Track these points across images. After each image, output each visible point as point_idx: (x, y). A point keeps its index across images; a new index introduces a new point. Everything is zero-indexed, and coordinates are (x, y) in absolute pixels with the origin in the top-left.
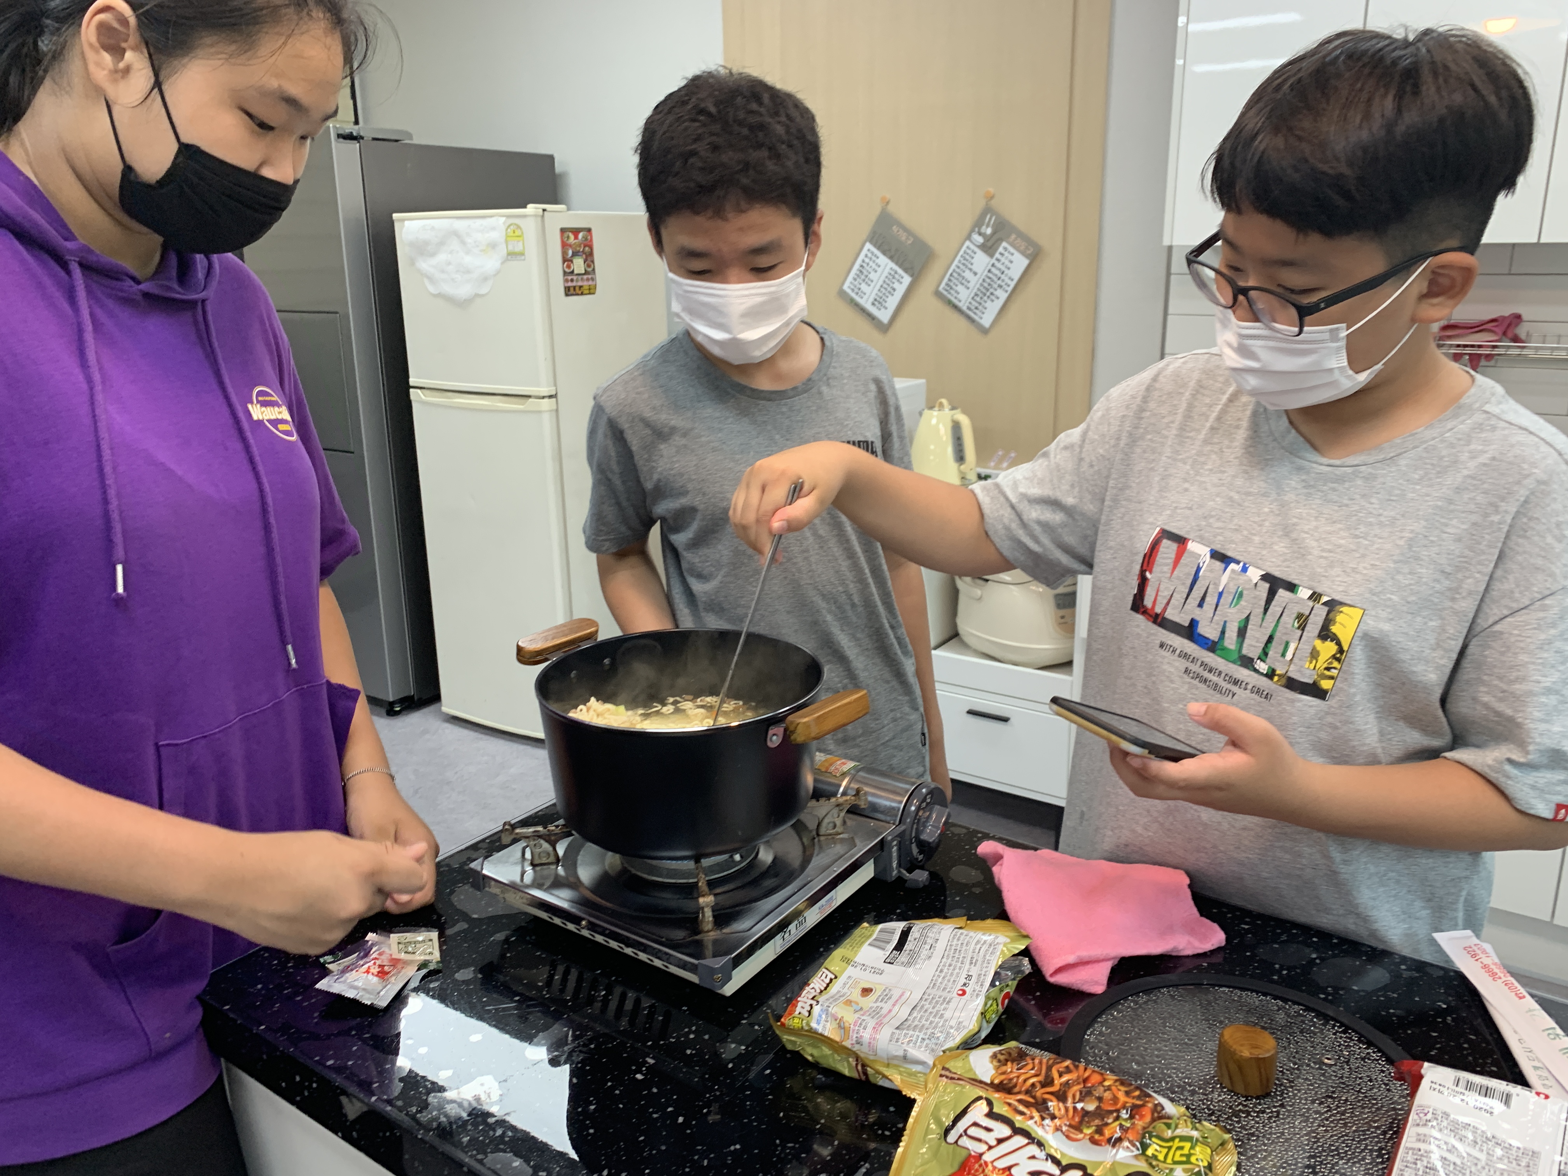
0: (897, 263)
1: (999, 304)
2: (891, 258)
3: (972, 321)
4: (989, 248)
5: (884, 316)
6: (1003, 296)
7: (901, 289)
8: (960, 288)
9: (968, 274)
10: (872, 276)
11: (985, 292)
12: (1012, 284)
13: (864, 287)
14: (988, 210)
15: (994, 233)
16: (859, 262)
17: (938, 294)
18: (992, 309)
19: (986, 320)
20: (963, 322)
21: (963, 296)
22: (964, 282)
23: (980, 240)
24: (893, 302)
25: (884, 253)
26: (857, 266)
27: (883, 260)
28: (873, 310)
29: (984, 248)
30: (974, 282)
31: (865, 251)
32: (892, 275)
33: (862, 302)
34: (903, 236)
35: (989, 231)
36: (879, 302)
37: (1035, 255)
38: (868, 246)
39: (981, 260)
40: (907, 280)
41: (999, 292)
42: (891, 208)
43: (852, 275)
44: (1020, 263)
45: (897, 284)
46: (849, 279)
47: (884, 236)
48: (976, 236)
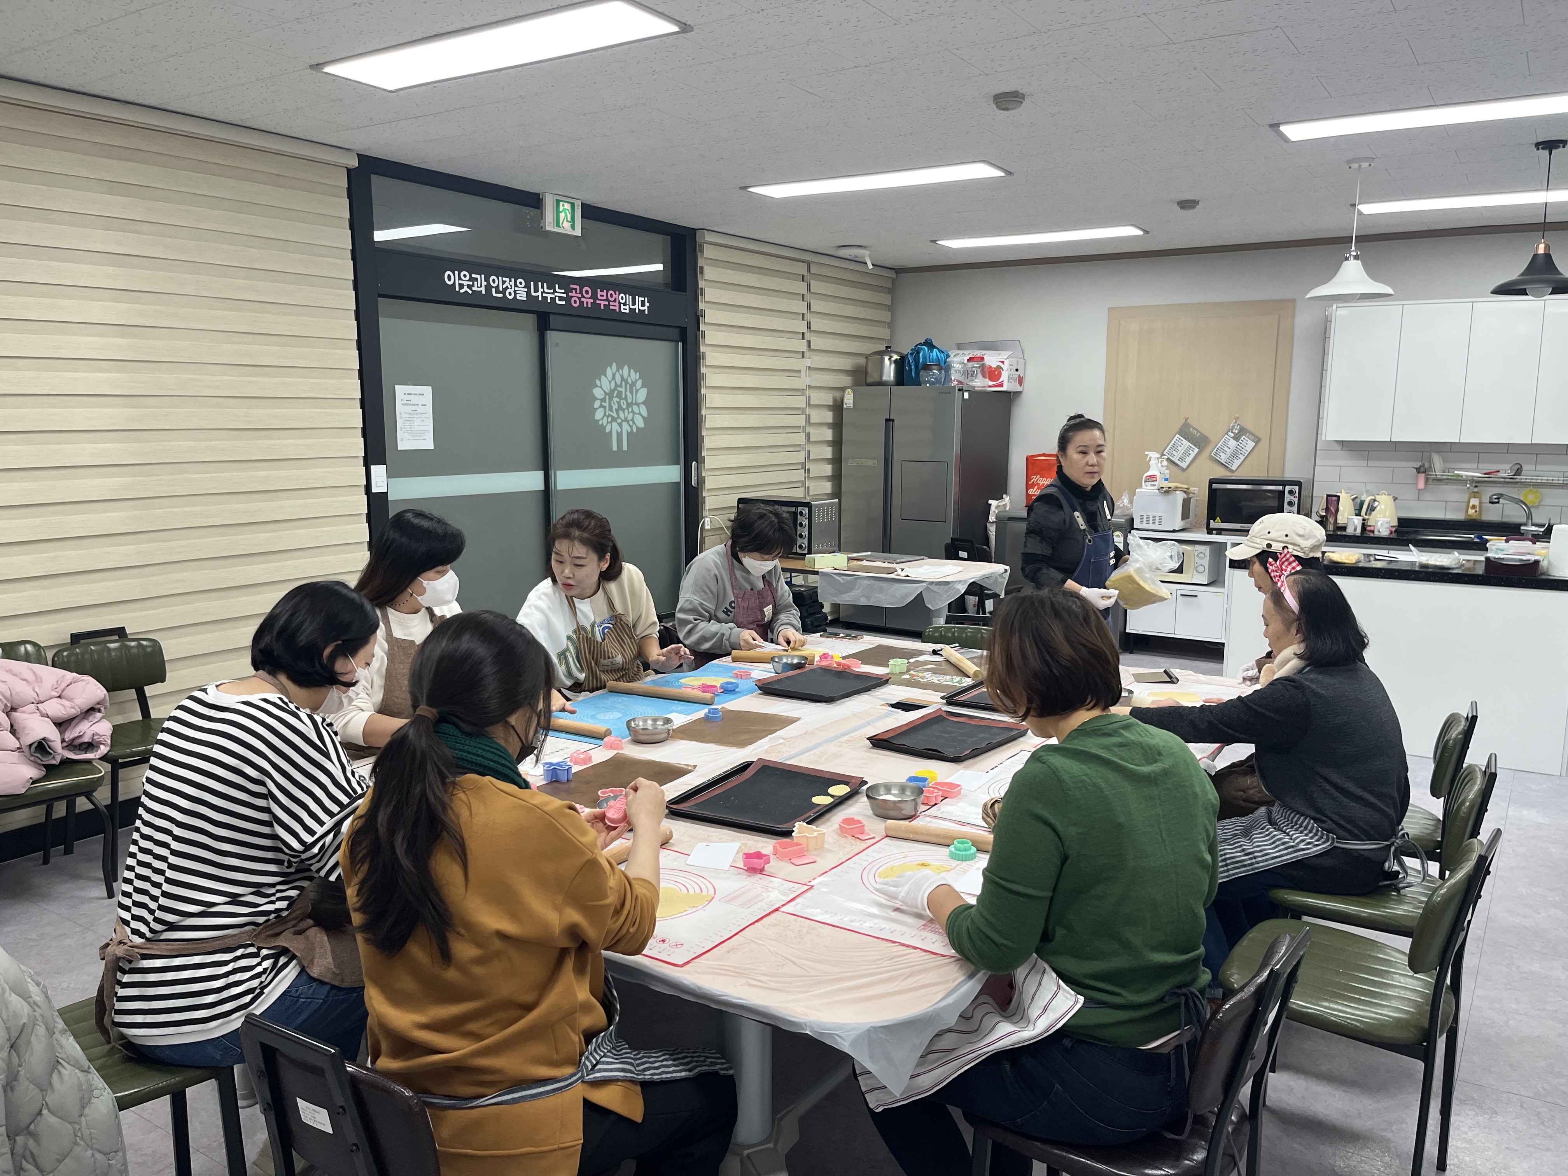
0: (1191, 444)
1: (1240, 461)
2: (1189, 441)
3: (1227, 467)
4: (1236, 438)
5: (1184, 465)
6: (1243, 458)
7: (1193, 455)
8: (1222, 454)
9: (1226, 448)
10: (1179, 448)
11: (1234, 455)
12: (1247, 453)
13: (1174, 453)
14: (1236, 423)
15: (1239, 432)
16: (1173, 442)
17: (1211, 456)
18: (1237, 463)
19: (1234, 468)
20: (1223, 468)
21: (1223, 458)
22: (1225, 452)
23: (1232, 435)
24: (1188, 460)
25: (1186, 439)
26: (1171, 444)
27: (1185, 442)
29: (1233, 438)
30: (1229, 452)
31: (1176, 438)
32: (1190, 448)
33: (1173, 459)
34: (1195, 432)
35: (1237, 431)
36: (1182, 459)
37: (1257, 441)
38: (1177, 435)
39: (1232, 443)
40: (1196, 450)
41: (1241, 456)
42: (1188, 421)
43: (1169, 447)
44: (1251, 444)
45: (1191, 452)
46: (1168, 449)
47: (1186, 432)
48: (1230, 433)
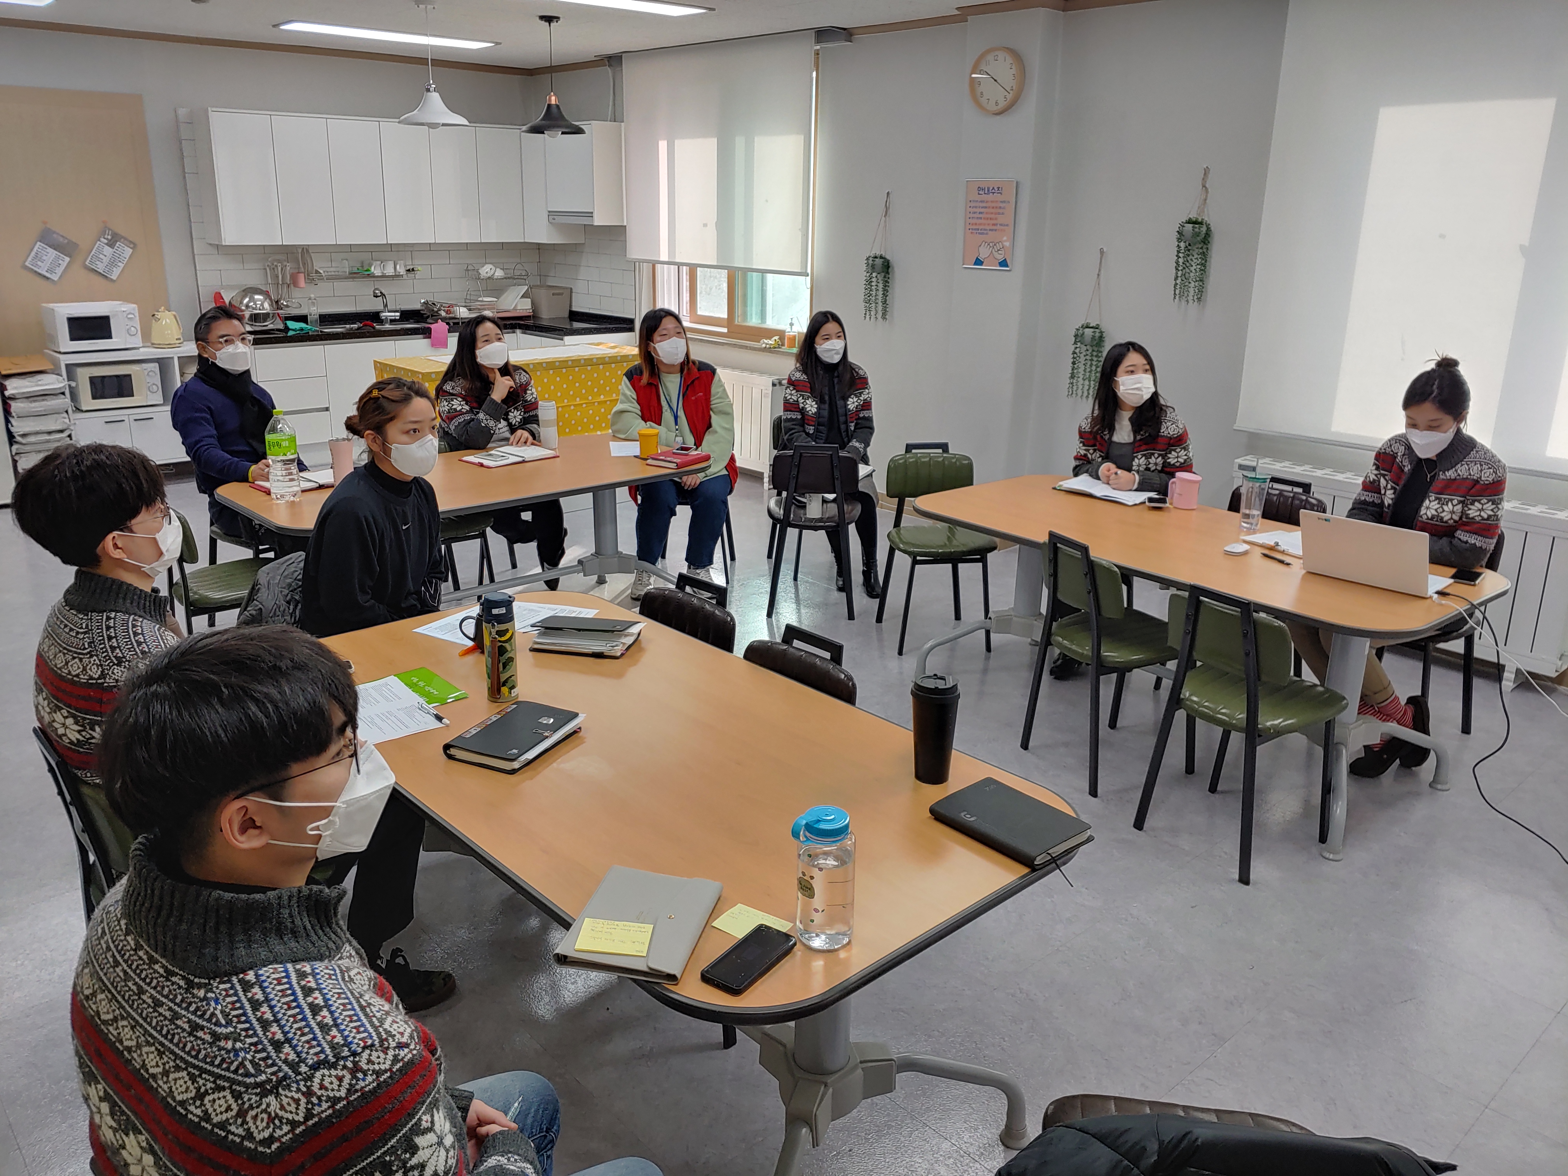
0: (59, 252)
1: (120, 269)
2: (55, 249)
3: (107, 277)
4: (111, 244)
5: (55, 277)
6: (121, 265)
7: (64, 265)
8: (97, 263)
9: (101, 256)
10: (44, 258)
11: (112, 263)
12: (126, 260)
13: (39, 263)
14: (106, 228)
15: (113, 237)
16: (35, 251)
17: (86, 266)
18: (116, 271)
19: (114, 277)
20: (102, 278)
21: (100, 267)
22: (101, 260)
23: (105, 241)
24: (59, 271)
25: (50, 247)
26: (33, 253)
27: (50, 250)
28: (48, 275)
29: (107, 244)
30: (106, 260)
31: (37, 246)
32: (57, 258)
33: (39, 271)
34: (59, 239)
35: (109, 237)
36: (51, 271)
37: (134, 247)
38: (39, 243)
39: (108, 250)
40: (67, 259)
41: (120, 264)
42: (48, 227)
43: (31, 257)
44: (128, 251)
45: (60, 262)
46: (30, 259)
47: (47, 238)
48: (102, 239)
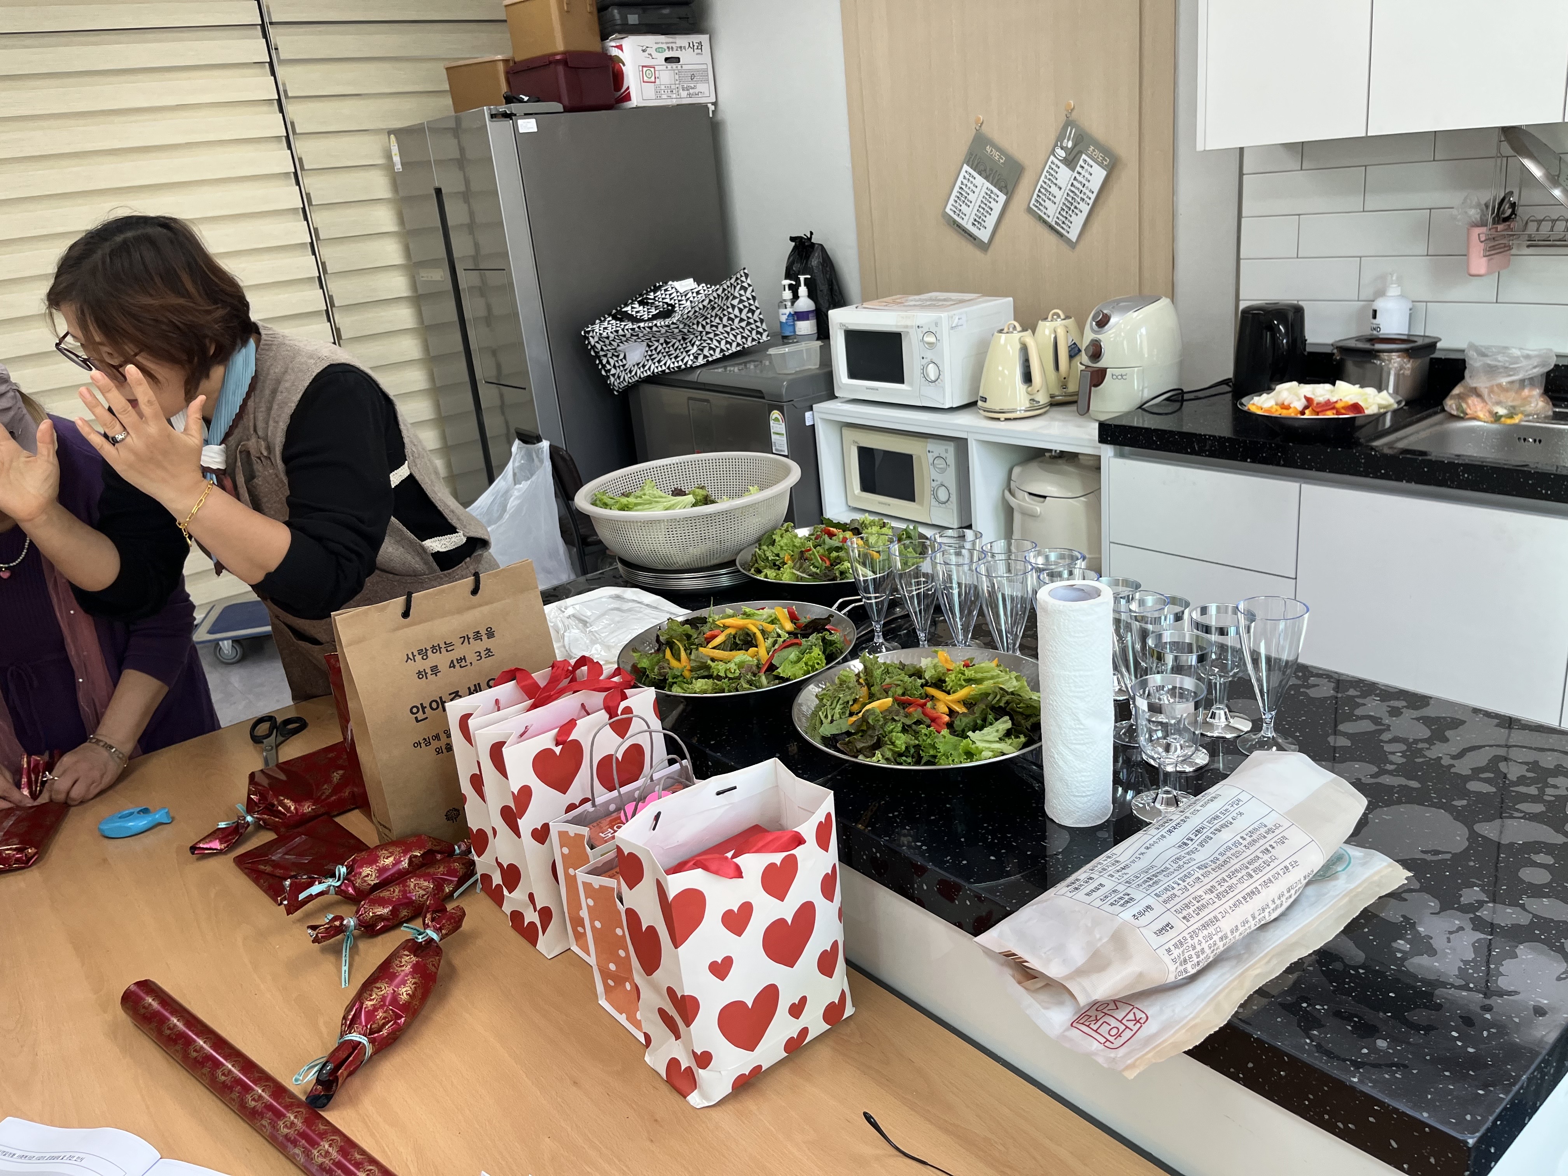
0: (992, 184)
1: (1083, 217)
2: (986, 178)
3: (1061, 235)
4: (1070, 162)
5: (984, 235)
6: (1086, 209)
7: (997, 208)
8: (1048, 203)
9: (1054, 189)
10: (972, 197)
11: (1070, 207)
12: (1093, 196)
13: (964, 208)
14: (1069, 122)
15: (1074, 146)
16: (958, 183)
17: (1029, 210)
18: (1078, 221)
19: (1073, 234)
20: (1052, 238)
21: (1051, 212)
22: (1051, 197)
23: (1062, 153)
24: (991, 221)
25: (981, 173)
26: (957, 188)
27: (980, 180)
28: (974, 231)
29: (1067, 161)
30: (1060, 196)
31: (963, 173)
32: (989, 195)
33: (963, 223)
35: (1070, 145)
36: (976, 222)
37: (1112, 165)
38: (966, 167)
39: (1064, 175)
40: (1002, 198)
41: (1082, 206)
42: (985, 128)
43: (953, 197)
44: (1099, 175)
45: (993, 204)
46: (953, 200)
47: (980, 158)
48: (1059, 151)
